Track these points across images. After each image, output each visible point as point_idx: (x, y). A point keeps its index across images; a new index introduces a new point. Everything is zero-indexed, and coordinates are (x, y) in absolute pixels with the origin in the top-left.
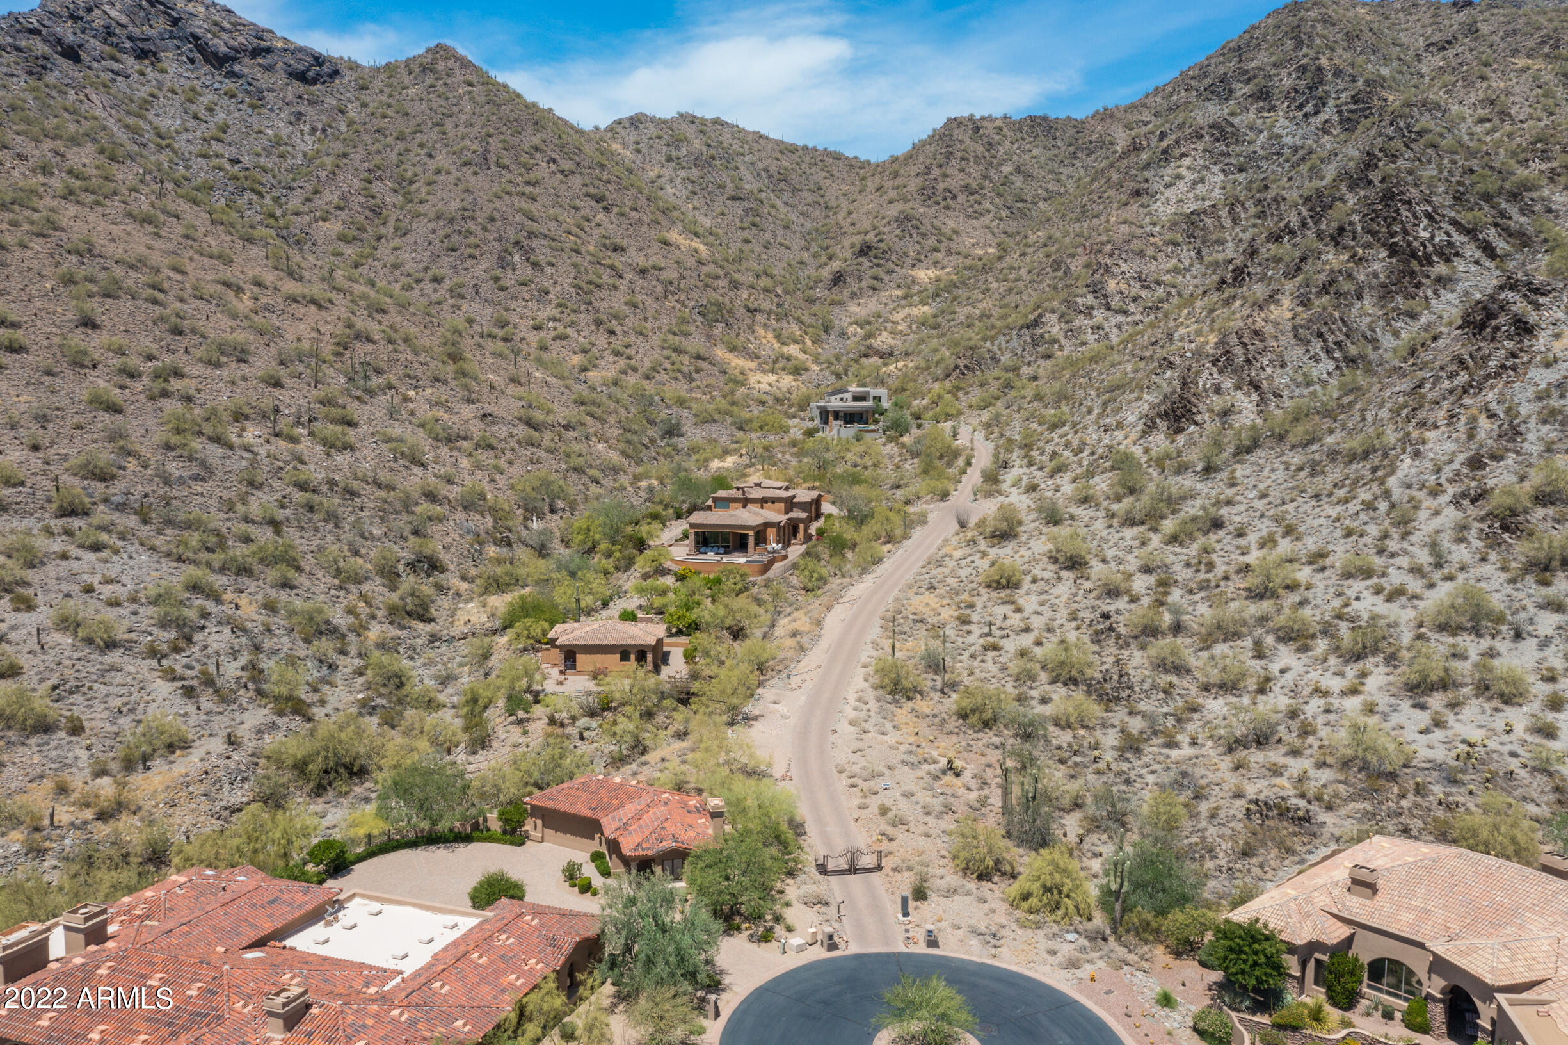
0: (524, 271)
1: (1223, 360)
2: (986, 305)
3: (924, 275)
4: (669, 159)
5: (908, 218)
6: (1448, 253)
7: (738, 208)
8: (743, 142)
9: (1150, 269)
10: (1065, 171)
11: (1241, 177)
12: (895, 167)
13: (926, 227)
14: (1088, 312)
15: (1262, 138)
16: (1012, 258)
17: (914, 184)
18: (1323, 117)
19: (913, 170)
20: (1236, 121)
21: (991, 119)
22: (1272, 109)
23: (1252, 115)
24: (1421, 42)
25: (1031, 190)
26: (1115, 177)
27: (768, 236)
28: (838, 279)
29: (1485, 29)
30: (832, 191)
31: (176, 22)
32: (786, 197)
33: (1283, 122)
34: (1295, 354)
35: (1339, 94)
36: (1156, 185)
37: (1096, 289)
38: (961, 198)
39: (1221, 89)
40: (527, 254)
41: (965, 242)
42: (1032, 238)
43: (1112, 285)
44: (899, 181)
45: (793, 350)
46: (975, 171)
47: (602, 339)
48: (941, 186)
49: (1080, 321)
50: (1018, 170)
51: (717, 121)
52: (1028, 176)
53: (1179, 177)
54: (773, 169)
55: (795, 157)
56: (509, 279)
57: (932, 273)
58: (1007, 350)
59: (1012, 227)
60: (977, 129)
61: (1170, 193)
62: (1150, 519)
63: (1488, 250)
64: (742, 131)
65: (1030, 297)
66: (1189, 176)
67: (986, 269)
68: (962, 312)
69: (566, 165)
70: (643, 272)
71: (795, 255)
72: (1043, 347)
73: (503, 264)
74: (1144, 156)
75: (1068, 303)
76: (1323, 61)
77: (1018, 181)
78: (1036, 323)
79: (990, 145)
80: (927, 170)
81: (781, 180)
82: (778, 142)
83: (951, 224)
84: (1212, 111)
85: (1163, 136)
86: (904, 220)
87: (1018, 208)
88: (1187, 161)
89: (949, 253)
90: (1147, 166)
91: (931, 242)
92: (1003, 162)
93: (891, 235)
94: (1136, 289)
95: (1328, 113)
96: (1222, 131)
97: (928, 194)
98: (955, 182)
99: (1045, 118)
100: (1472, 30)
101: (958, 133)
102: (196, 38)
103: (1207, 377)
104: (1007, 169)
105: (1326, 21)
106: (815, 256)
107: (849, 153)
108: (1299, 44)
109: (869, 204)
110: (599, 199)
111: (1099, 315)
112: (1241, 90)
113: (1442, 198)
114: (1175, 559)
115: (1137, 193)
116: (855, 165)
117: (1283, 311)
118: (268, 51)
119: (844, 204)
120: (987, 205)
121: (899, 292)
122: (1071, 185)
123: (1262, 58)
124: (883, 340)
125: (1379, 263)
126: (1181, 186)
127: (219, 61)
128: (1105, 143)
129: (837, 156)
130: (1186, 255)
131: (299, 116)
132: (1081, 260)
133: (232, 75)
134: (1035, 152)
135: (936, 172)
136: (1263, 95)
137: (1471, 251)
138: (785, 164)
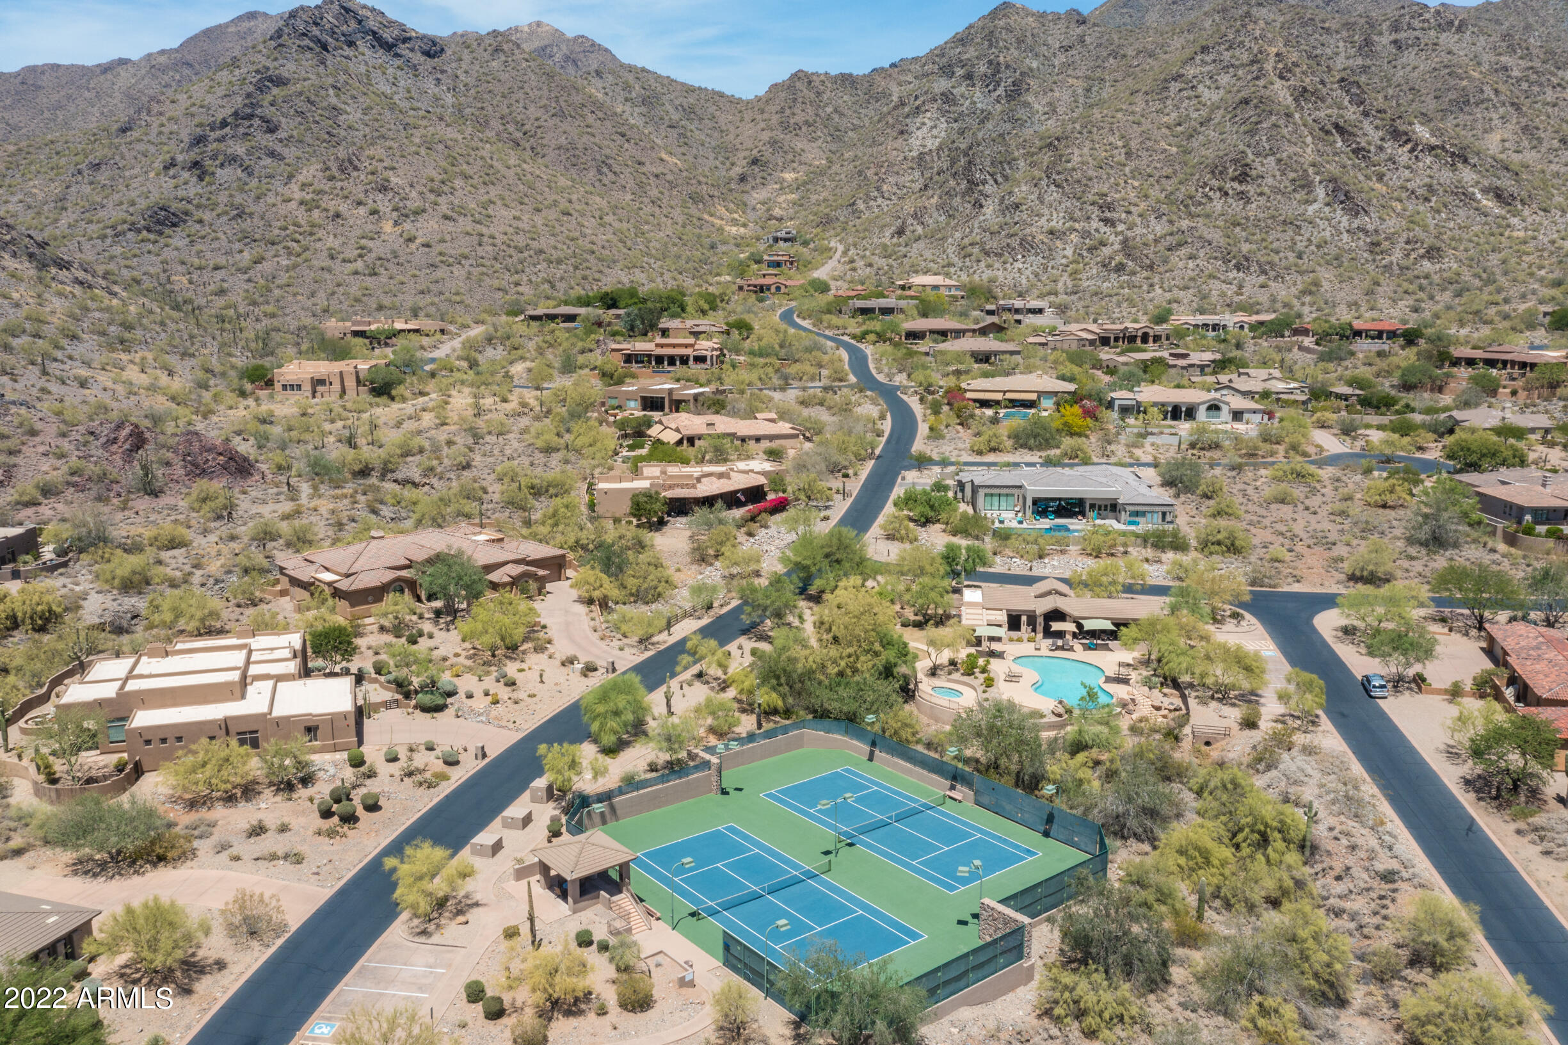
0: (611, 176)
1: (915, 216)
2: (825, 194)
3: (789, 176)
4: (626, 100)
5: (776, 142)
6: (984, 182)
7: (674, 133)
8: (663, 85)
9: (901, 180)
10: (863, 111)
11: (955, 125)
12: (760, 105)
13: (786, 148)
14: (875, 199)
15: (967, 103)
16: (836, 168)
17: (775, 119)
18: (998, 93)
19: (774, 109)
20: (955, 91)
21: (818, 74)
22: (974, 85)
23: (963, 89)
24: (1057, 45)
25: (844, 123)
26: (891, 121)
27: (694, 151)
28: (743, 179)
29: (1088, 40)
30: (723, 119)
31: (360, 22)
32: (696, 122)
33: (978, 94)
34: (935, 214)
35: (1007, 79)
36: (912, 128)
37: (878, 189)
38: (804, 129)
39: (947, 71)
40: (609, 167)
41: (808, 157)
42: (846, 156)
43: (885, 188)
44: (766, 116)
45: (736, 216)
46: (810, 111)
47: (657, 210)
48: (792, 121)
49: (872, 203)
50: (836, 110)
51: (644, 70)
52: (842, 114)
53: (924, 124)
54: (686, 105)
55: (695, 95)
56: (606, 181)
57: (793, 175)
58: (842, 215)
59: (834, 147)
60: (810, 82)
61: (919, 133)
62: (889, 256)
63: (996, 181)
64: (660, 76)
65: (847, 190)
66: (929, 123)
67: (822, 174)
68: (814, 198)
69: (600, 115)
70: (657, 176)
71: (711, 163)
72: (857, 214)
73: (600, 172)
74: (907, 109)
75: (867, 195)
76: (1001, 59)
77: (836, 117)
78: (854, 204)
79: (818, 94)
80: (782, 111)
81: (690, 112)
82: (683, 84)
83: (800, 145)
84: (942, 85)
85: (916, 98)
86: (773, 143)
87: (837, 135)
88: (928, 114)
89: (801, 163)
90: (907, 116)
91: (790, 156)
92: (827, 105)
93: (768, 152)
94: (895, 189)
95: (1000, 91)
96: (948, 98)
97: (785, 126)
98: (799, 118)
99: (850, 75)
100: (1082, 40)
101: (798, 85)
102: (374, 33)
103: (910, 221)
104: (829, 109)
105: (1009, 30)
106: (723, 163)
107: (728, 92)
108: (990, 46)
109: (748, 131)
110: (623, 135)
111: (880, 200)
112: (959, 72)
113: (988, 163)
114: (894, 264)
115: (902, 132)
116: (734, 101)
117: (934, 201)
118: (410, 39)
119: (732, 129)
120: (819, 133)
121: (777, 186)
122: (867, 121)
123: (971, 52)
124: (777, 212)
125: (964, 185)
126: (925, 129)
127: (388, 47)
128: (886, 94)
129: (721, 95)
130: (917, 174)
131: (438, 80)
132: (873, 171)
133: (397, 55)
134: (846, 98)
135: (788, 112)
136: (969, 76)
137: (991, 182)
138: (691, 100)
